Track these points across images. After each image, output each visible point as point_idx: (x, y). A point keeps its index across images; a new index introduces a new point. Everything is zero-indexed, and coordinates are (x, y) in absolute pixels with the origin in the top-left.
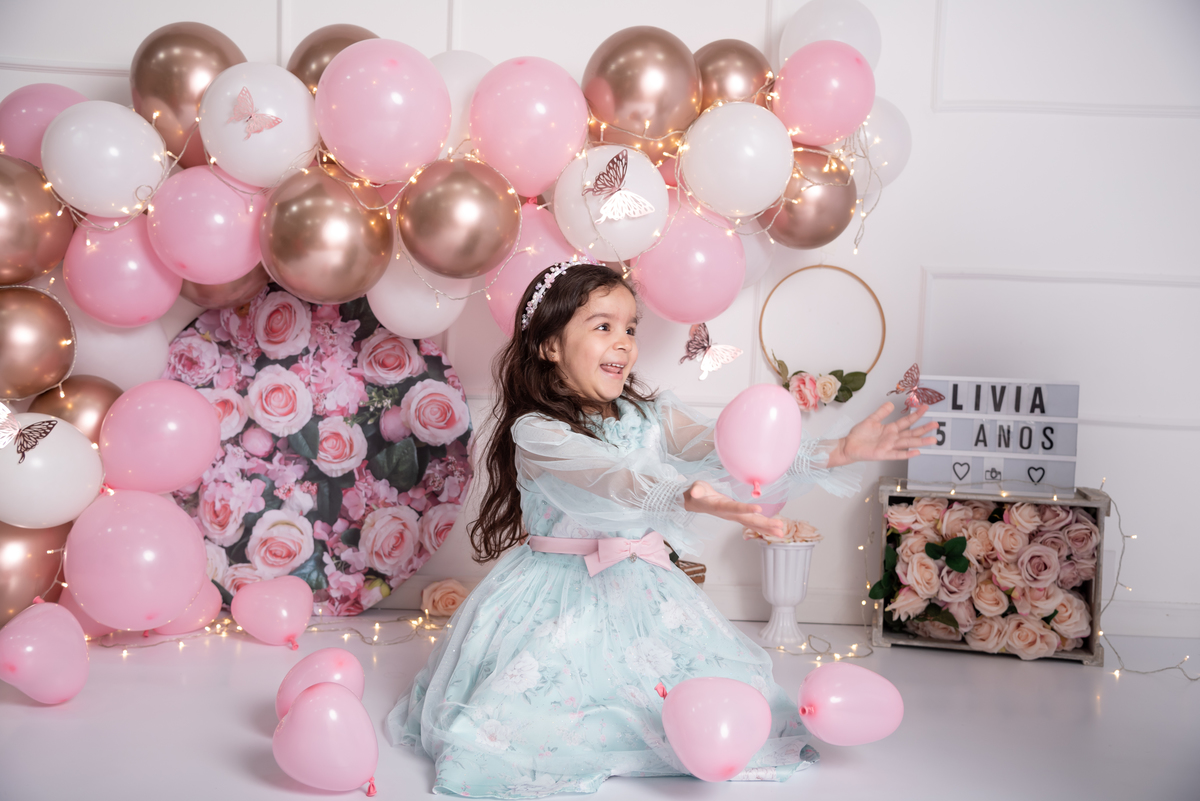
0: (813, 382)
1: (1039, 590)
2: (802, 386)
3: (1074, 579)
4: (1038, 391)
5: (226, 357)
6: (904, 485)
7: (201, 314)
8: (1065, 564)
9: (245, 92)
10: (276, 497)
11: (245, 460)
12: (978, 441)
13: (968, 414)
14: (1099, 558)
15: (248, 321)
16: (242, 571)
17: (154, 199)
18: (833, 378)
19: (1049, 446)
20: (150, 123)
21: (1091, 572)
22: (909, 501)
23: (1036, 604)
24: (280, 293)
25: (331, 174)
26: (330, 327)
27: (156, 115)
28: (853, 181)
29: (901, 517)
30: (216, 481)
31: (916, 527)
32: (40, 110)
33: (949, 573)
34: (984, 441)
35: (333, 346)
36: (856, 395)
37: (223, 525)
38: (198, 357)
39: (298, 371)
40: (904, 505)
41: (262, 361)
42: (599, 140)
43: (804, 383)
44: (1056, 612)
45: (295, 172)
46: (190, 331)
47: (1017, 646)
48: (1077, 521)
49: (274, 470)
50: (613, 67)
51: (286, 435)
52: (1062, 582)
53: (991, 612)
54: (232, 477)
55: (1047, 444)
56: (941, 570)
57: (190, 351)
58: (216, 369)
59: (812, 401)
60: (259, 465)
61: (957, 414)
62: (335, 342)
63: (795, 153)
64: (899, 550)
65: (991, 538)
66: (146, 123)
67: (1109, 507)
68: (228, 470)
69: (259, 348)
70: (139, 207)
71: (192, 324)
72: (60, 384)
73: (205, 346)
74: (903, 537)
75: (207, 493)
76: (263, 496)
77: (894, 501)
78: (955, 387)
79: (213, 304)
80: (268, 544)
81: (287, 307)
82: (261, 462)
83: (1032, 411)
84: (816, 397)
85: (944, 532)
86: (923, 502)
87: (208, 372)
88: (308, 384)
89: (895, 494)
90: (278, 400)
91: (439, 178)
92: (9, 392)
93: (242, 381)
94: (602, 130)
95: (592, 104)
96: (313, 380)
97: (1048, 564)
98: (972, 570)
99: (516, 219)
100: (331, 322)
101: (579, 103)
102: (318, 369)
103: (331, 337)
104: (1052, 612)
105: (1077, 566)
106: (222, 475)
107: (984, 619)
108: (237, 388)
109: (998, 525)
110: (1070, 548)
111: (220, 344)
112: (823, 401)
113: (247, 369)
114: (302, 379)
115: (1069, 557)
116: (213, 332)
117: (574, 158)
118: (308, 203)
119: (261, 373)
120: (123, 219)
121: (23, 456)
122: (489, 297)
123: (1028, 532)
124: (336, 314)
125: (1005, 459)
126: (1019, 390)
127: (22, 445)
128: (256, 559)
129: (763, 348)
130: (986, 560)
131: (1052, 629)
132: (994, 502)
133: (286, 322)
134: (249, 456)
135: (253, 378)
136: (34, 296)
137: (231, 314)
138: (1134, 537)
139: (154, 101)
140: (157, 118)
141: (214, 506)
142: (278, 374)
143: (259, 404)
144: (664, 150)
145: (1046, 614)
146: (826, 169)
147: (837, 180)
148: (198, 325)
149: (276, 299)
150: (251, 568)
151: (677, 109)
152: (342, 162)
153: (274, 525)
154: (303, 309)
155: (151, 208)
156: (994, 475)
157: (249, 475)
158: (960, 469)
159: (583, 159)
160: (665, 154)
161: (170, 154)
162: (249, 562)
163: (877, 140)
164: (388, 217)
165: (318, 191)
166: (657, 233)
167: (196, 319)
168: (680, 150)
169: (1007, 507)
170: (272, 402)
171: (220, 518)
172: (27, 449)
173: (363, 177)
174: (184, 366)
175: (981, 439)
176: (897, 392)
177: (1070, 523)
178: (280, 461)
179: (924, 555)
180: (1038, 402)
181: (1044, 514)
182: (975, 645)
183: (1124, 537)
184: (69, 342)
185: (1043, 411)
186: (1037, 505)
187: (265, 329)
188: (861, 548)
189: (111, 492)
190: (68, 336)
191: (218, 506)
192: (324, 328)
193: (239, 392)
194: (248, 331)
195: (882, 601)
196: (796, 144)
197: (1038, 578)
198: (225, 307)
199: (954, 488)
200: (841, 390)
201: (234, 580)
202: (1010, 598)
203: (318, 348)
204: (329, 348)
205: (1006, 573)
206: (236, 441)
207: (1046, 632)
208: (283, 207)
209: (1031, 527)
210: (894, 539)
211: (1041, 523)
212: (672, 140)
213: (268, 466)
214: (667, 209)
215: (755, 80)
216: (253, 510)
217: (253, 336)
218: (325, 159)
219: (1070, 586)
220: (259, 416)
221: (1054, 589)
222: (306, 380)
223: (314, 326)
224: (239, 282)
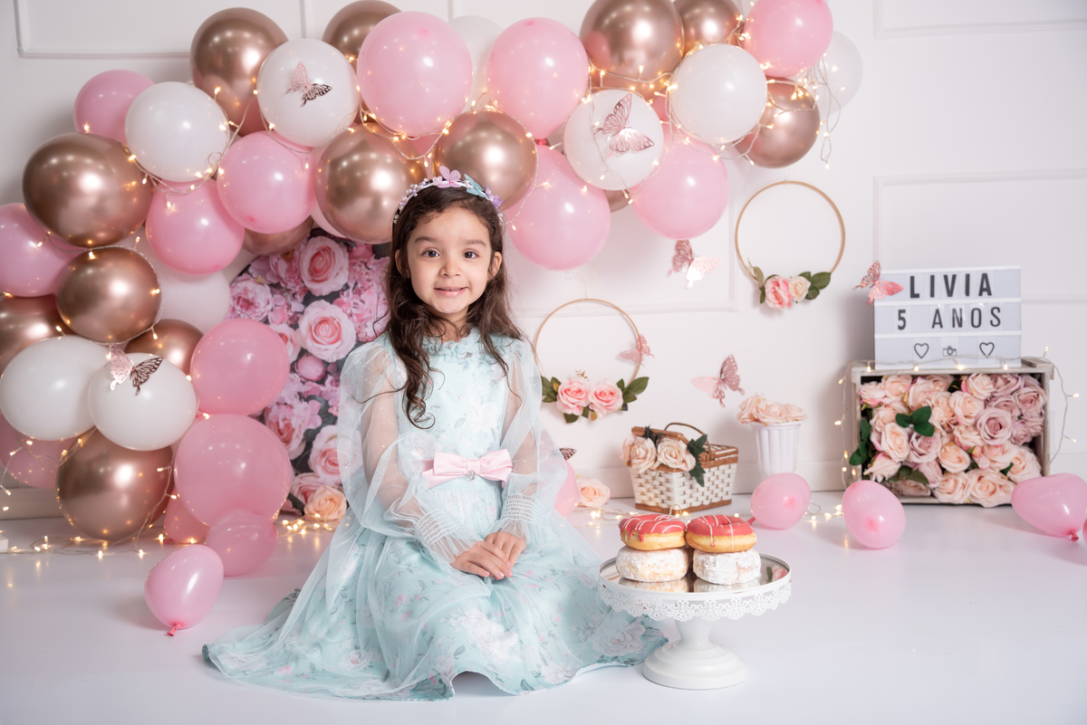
0: (786, 283)
1: (996, 446)
2: (776, 288)
3: (1025, 435)
4: (985, 277)
5: (278, 296)
6: (873, 366)
7: (253, 261)
8: (1017, 423)
9: (301, 66)
10: (331, 415)
11: (301, 384)
12: (934, 323)
13: (925, 300)
14: (1046, 416)
15: (294, 264)
16: (306, 479)
17: (223, 163)
18: (803, 279)
19: (996, 323)
20: (213, 98)
21: (1039, 428)
22: (878, 379)
23: (995, 459)
24: (319, 238)
25: (374, 131)
26: (366, 264)
27: (217, 90)
28: (816, 107)
29: (872, 393)
30: (278, 404)
31: (886, 401)
32: (114, 93)
33: (917, 438)
34: (940, 323)
35: (369, 280)
36: (822, 292)
37: (287, 441)
38: (253, 298)
39: (340, 304)
40: (874, 383)
41: (309, 298)
42: (598, 85)
43: (778, 285)
44: (1012, 465)
45: (342, 131)
46: (245, 276)
47: (981, 497)
48: (1025, 386)
49: (327, 392)
50: (607, 22)
51: (335, 360)
52: (1015, 439)
53: (956, 468)
54: (292, 400)
55: (995, 322)
56: (910, 436)
57: (246, 294)
58: (269, 307)
59: (786, 300)
60: (314, 388)
61: (915, 301)
62: (371, 277)
63: (769, 84)
64: (872, 422)
65: (952, 406)
66: (209, 98)
67: (1053, 371)
68: (289, 394)
69: (305, 286)
70: (210, 171)
71: (245, 270)
72: (152, 328)
73: (258, 289)
74: (874, 412)
75: (271, 415)
76: (319, 414)
77: (865, 380)
78: (912, 279)
79: (264, 252)
80: (327, 455)
81: (327, 250)
82: (315, 385)
83: (981, 294)
84: (789, 296)
85: (911, 403)
86: (890, 379)
87: (263, 310)
88: (350, 315)
89: (866, 375)
90: (325, 330)
91: (467, 129)
92: (110, 337)
93: (293, 317)
94: (601, 77)
95: (592, 56)
96: (354, 311)
97: (1003, 424)
98: (937, 435)
99: (534, 157)
100: (365, 260)
101: (580, 54)
102: (357, 301)
103: (367, 273)
104: (1008, 465)
105: (1028, 424)
106: (283, 398)
107: (949, 476)
108: (289, 322)
109: (957, 394)
110: (1020, 409)
111: (271, 285)
112: (795, 299)
113: (297, 306)
114: (345, 312)
115: (1020, 418)
116: (264, 276)
117: (580, 102)
118: (356, 158)
119: (309, 309)
120: (197, 182)
121: (139, 389)
122: (515, 228)
123: (984, 398)
124: (369, 253)
125: (959, 337)
126: (968, 277)
127: (136, 380)
128: (318, 469)
129: (740, 257)
130: (948, 425)
131: (1009, 479)
132: (951, 375)
133: (327, 263)
134: (305, 381)
135: (302, 313)
136: (123, 254)
137: (279, 259)
138: (1076, 395)
139: (214, 79)
140: (219, 93)
141: (278, 426)
142: (324, 308)
143: (309, 335)
144: (656, 90)
145: (1004, 467)
146: (794, 97)
147: (803, 106)
148: (251, 270)
149: (319, 243)
150: (314, 476)
151: (664, 54)
152: (382, 120)
153: (330, 439)
154: (341, 250)
155: (221, 172)
156: (950, 351)
157: (306, 397)
158: (921, 349)
159: (589, 103)
160: (657, 94)
161: (232, 123)
162: (312, 471)
163: (835, 69)
164: (426, 164)
165: (363, 147)
166: (656, 163)
167: (249, 266)
168: (669, 89)
169: (964, 378)
170: (321, 332)
171: (285, 435)
172: (141, 383)
173: (401, 132)
174: (241, 307)
175: (937, 321)
176: (862, 287)
177: (1019, 388)
178: (331, 383)
179: (894, 424)
180: (985, 286)
181: (996, 381)
182: (943, 498)
183: (1066, 396)
184: (157, 291)
185: (990, 294)
186: (989, 375)
187: (310, 270)
188: (838, 423)
189: (207, 416)
190: (156, 286)
191: (282, 425)
192: (360, 266)
193: (291, 326)
194: (295, 272)
195: (860, 467)
196: (768, 78)
197: (995, 436)
198: (274, 254)
199: (916, 364)
200: (810, 289)
201: (300, 488)
202: (971, 455)
203: (356, 284)
204: (366, 283)
205: (966, 435)
206: (293, 368)
207: (1004, 482)
208: (335, 163)
209: (987, 394)
210: (867, 413)
211: (994, 390)
212: (661, 81)
213: (322, 388)
214: (662, 141)
215: (727, 24)
216: (312, 427)
217: (299, 277)
218: (365, 118)
219: (1022, 442)
220: (310, 346)
221: (1009, 446)
222: (348, 312)
223: (352, 265)
224: (294, 230)
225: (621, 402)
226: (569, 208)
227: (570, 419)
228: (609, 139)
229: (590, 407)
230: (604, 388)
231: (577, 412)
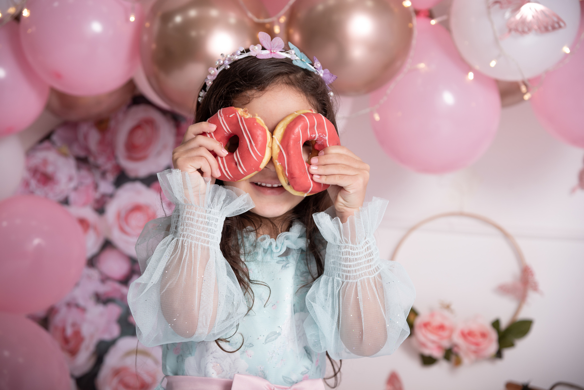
5: (84, 173)
7: (58, 127)
10: (131, 324)
11: (100, 283)
15: (108, 136)
30: (68, 304)
37: (73, 353)
38: (53, 172)
39: (157, 190)
41: (122, 179)
46: (46, 144)
54: (87, 301)
57: (46, 166)
58: (72, 185)
60: (114, 289)
68: (83, 293)
69: (118, 164)
70: (12, 10)
71: (48, 137)
73: (61, 160)
76: (117, 322)
79: (73, 116)
80: (121, 375)
81: (150, 122)
82: (117, 286)
87: (64, 188)
90: (137, 220)
93: (100, 199)
99: (410, 32)
106: (75, 298)
108: (95, 206)
111: (78, 159)
113: (106, 187)
116: (70, 145)
118: (193, 13)
119: (120, 192)
122: (377, 117)
133: (148, 138)
134: (105, 279)
135: (111, 196)
137: (90, 128)
141: (64, 333)
142: (138, 193)
143: (117, 223)
148: (55, 138)
149: (140, 113)
153: (128, 354)
155: (26, 13)
157: (104, 299)
164: (277, 29)
167: (52, 132)
170: (131, 221)
171: (71, 345)
174: (39, 181)
187: (126, 144)
191: (69, 331)
193: (96, 210)
194: (108, 146)
206: (92, 262)
208: (167, 17)
213: (124, 290)
216: (107, 337)
217: (113, 152)
220: (117, 237)
224: (111, 94)
225: (493, 347)
226: (448, 98)
227: (428, 361)
228: (507, 14)
229: (455, 349)
230: (474, 327)
231: (436, 353)
